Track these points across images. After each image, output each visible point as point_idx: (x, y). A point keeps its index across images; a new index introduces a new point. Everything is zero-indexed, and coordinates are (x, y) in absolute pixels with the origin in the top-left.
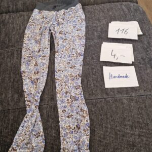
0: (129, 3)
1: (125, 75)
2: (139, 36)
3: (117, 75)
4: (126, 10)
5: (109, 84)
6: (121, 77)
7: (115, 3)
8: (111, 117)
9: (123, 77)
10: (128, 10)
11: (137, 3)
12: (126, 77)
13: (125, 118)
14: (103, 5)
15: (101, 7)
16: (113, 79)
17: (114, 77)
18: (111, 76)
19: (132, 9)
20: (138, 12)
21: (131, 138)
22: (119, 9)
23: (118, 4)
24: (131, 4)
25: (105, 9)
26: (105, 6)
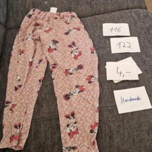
0: (139, 10)
4: (136, 17)
5: (122, 109)
6: (133, 99)
7: (125, 11)
9: (135, 99)
12: (138, 99)
13: (141, 124)
14: (113, 13)
15: (111, 15)
16: (126, 103)
19: (142, 15)
20: (148, 18)
21: (148, 143)
22: (129, 17)
23: (127, 11)
24: (141, 11)
25: (115, 18)
26: (115, 14)
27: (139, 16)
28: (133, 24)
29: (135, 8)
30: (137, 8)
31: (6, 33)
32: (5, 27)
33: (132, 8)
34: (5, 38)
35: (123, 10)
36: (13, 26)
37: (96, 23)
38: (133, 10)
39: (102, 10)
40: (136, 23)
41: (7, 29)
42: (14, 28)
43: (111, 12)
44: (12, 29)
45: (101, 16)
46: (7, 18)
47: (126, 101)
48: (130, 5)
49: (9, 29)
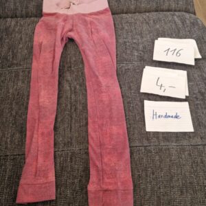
0: (185, 13)
1: (174, 115)
2: (196, 60)
3: (164, 115)
4: (179, 22)
5: (152, 125)
6: (169, 116)
7: (164, 13)
8: (153, 174)
9: (172, 117)
11: (195, 14)
12: (176, 117)
14: (147, 14)
15: (144, 17)
16: (158, 119)
18: (155, 115)
19: (188, 22)
20: (197, 27)
22: (170, 21)
23: (168, 13)
24: (187, 15)
25: (150, 20)
26: (151, 16)
27: (183, 22)
28: (175, 32)
29: (179, 11)
30: (182, 11)
33: (175, 11)
35: (163, 11)
37: (121, 24)
38: (177, 13)
39: (132, 7)
40: (179, 31)
43: (145, 12)
45: (130, 15)
47: (159, 116)
48: (173, 6)
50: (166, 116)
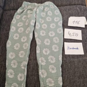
0: (81, 6)
2: (85, 25)
3: (72, 48)
4: (79, 10)
6: (74, 48)
7: (73, 6)
9: (75, 49)
10: (80, 10)
11: (86, 6)
12: (77, 49)
13: (75, 72)
14: (66, 7)
17: (70, 49)
18: (68, 48)
19: (82, 9)
20: (86, 11)
21: (78, 84)
22: (75, 9)
23: (74, 6)
24: (82, 7)
25: (67, 9)
26: (67, 7)
27: (81, 9)
28: (77, 14)
29: (79, 5)
30: (80, 5)
31: (3, 13)
32: (3, 9)
33: (77, 5)
34: (2, 15)
35: (72, 5)
36: (7, 9)
38: (78, 6)
39: (60, 4)
40: (79, 13)
41: (4, 11)
42: (8, 10)
43: (65, 6)
44: (7, 10)
46: (4, 4)
48: (76, 3)
49: (5, 10)
50: (73, 49)
